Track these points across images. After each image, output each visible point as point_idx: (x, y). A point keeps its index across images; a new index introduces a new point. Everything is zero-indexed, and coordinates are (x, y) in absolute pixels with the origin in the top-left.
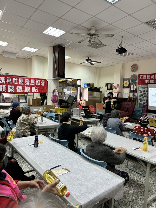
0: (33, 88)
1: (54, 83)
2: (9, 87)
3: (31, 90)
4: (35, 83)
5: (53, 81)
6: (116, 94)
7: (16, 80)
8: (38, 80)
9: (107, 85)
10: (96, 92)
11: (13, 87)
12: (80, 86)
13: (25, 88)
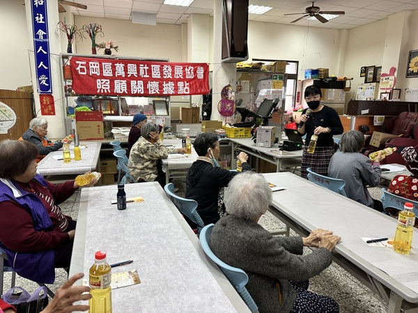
0: (180, 84)
1: (226, 71)
2: (133, 83)
3: (176, 88)
4: (184, 73)
5: (224, 68)
6: (386, 93)
7: (146, 68)
8: (190, 67)
9: (365, 70)
10: (334, 90)
11: (141, 83)
12: (294, 77)
13: (164, 85)
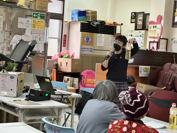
6: (154, 42)
12: (60, 17)
